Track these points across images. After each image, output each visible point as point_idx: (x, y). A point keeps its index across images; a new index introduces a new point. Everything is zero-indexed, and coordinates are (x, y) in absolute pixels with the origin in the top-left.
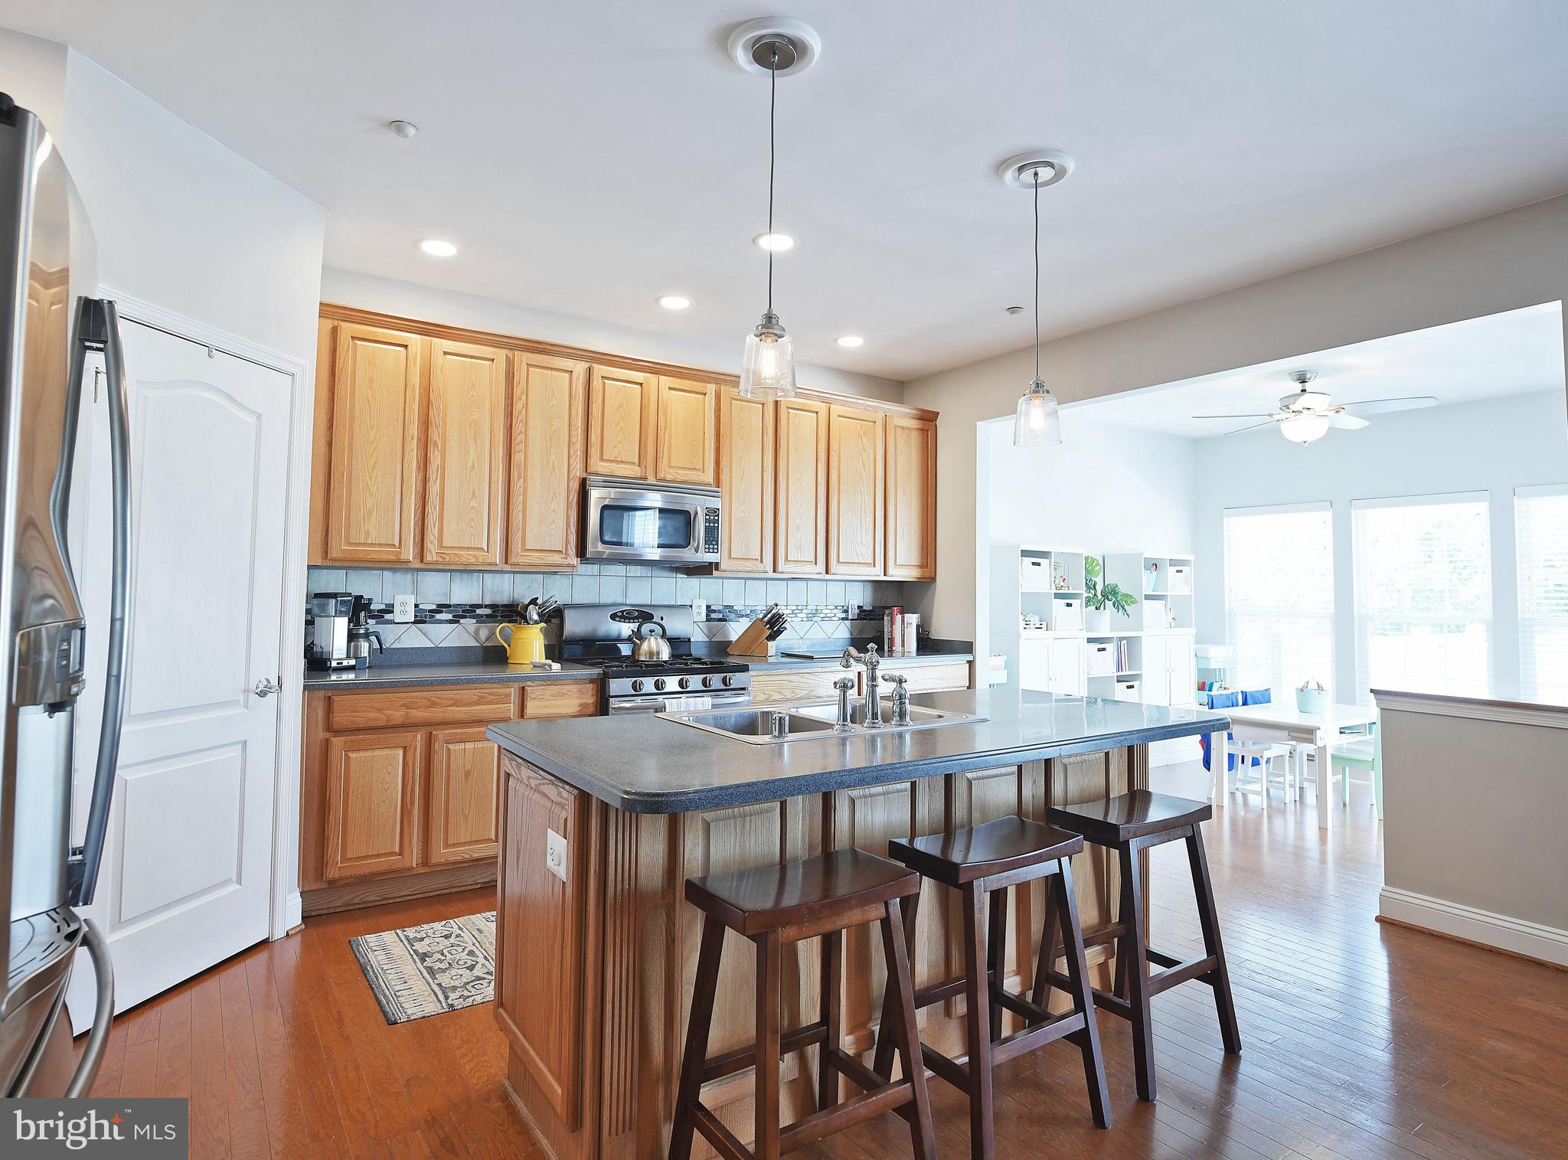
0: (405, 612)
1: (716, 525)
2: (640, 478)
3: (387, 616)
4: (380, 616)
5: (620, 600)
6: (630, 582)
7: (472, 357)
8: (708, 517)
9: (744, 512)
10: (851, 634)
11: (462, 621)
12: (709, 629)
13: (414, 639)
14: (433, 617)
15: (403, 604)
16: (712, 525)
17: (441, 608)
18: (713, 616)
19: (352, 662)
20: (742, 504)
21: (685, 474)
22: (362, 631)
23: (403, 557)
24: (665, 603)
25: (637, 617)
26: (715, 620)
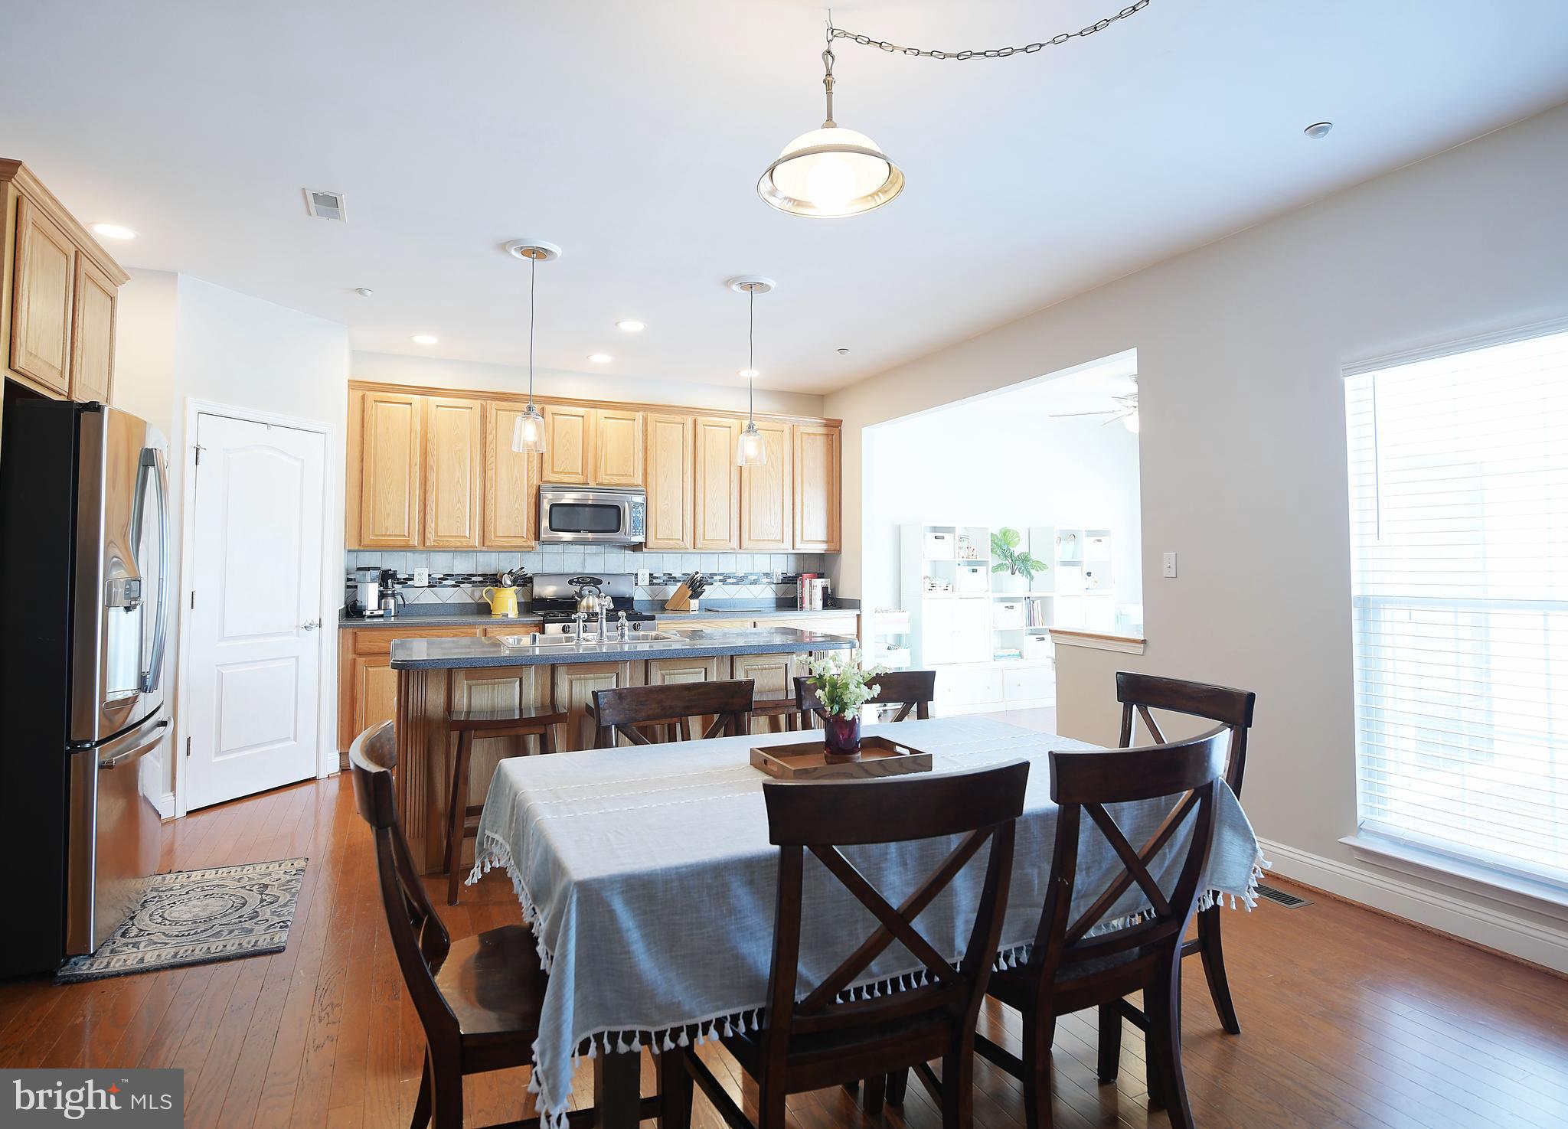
0: (421, 580)
1: (641, 515)
2: (583, 484)
3: (409, 583)
4: (404, 582)
5: (580, 570)
6: (587, 558)
7: (456, 407)
8: (635, 510)
9: (667, 504)
10: (776, 594)
11: (461, 585)
12: (652, 591)
13: (429, 597)
14: (440, 583)
15: (421, 574)
16: (638, 514)
17: (447, 577)
18: (655, 581)
19: (381, 612)
20: (666, 499)
22: (390, 592)
23: (411, 543)
24: (615, 572)
25: (589, 582)
26: (656, 584)
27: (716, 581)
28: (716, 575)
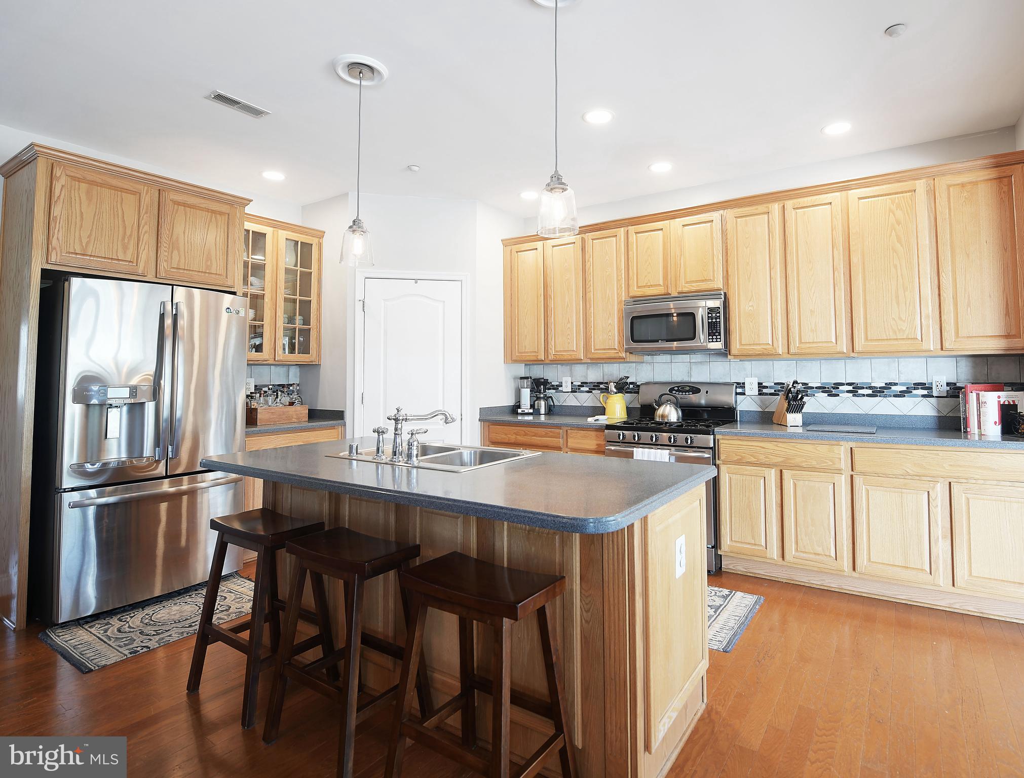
0: (567, 387)
1: (718, 320)
2: (665, 295)
3: (560, 388)
4: (556, 388)
5: (686, 379)
6: (693, 367)
7: (565, 245)
8: (710, 315)
10: (939, 411)
11: (593, 391)
12: (762, 401)
13: (572, 401)
14: (579, 389)
15: (566, 382)
16: (714, 320)
17: (583, 384)
18: (765, 391)
19: (531, 411)
21: (697, 285)
22: (542, 396)
23: (539, 358)
24: (721, 381)
25: (688, 391)
26: (766, 394)
27: (843, 392)
28: (842, 384)
